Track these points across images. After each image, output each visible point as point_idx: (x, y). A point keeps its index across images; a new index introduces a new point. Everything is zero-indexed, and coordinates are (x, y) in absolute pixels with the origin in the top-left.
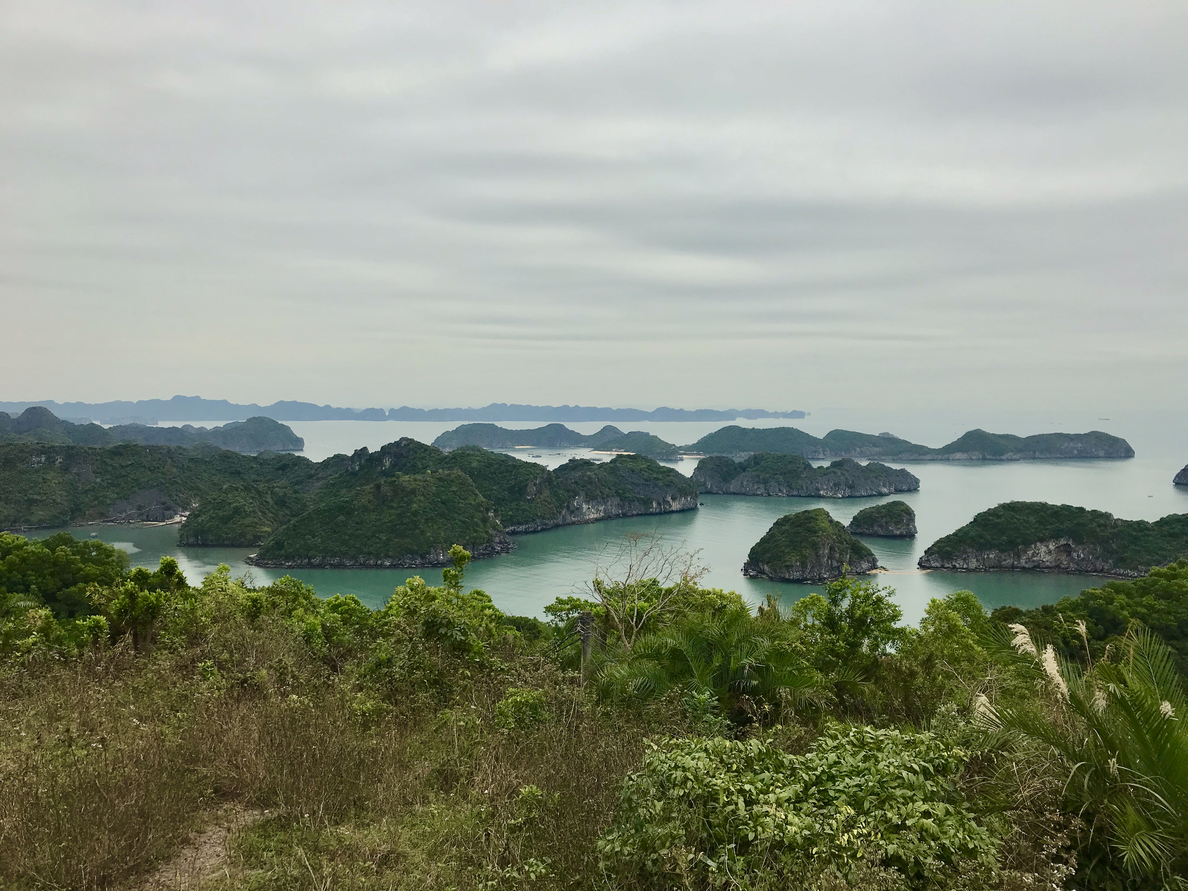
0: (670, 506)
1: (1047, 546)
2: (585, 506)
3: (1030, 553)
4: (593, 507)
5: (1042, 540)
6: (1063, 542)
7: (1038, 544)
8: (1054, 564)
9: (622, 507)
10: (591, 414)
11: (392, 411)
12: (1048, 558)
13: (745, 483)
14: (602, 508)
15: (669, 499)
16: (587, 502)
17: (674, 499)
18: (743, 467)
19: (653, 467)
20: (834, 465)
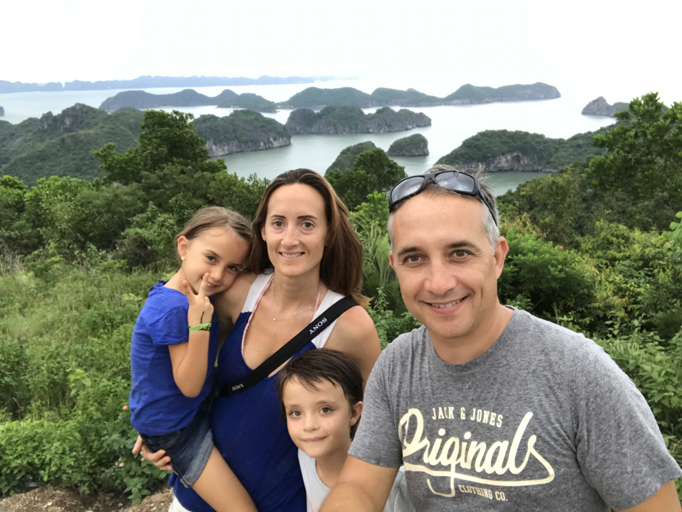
0: (272, 144)
1: (506, 158)
2: (214, 148)
3: (496, 162)
4: (220, 148)
5: (503, 154)
6: (515, 154)
7: (501, 156)
8: (509, 168)
9: (240, 147)
10: (214, 82)
11: (67, 84)
12: (506, 165)
13: (321, 127)
14: (226, 148)
15: (272, 140)
16: (215, 144)
17: (275, 140)
18: (320, 116)
19: (259, 118)
20: (378, 112)
